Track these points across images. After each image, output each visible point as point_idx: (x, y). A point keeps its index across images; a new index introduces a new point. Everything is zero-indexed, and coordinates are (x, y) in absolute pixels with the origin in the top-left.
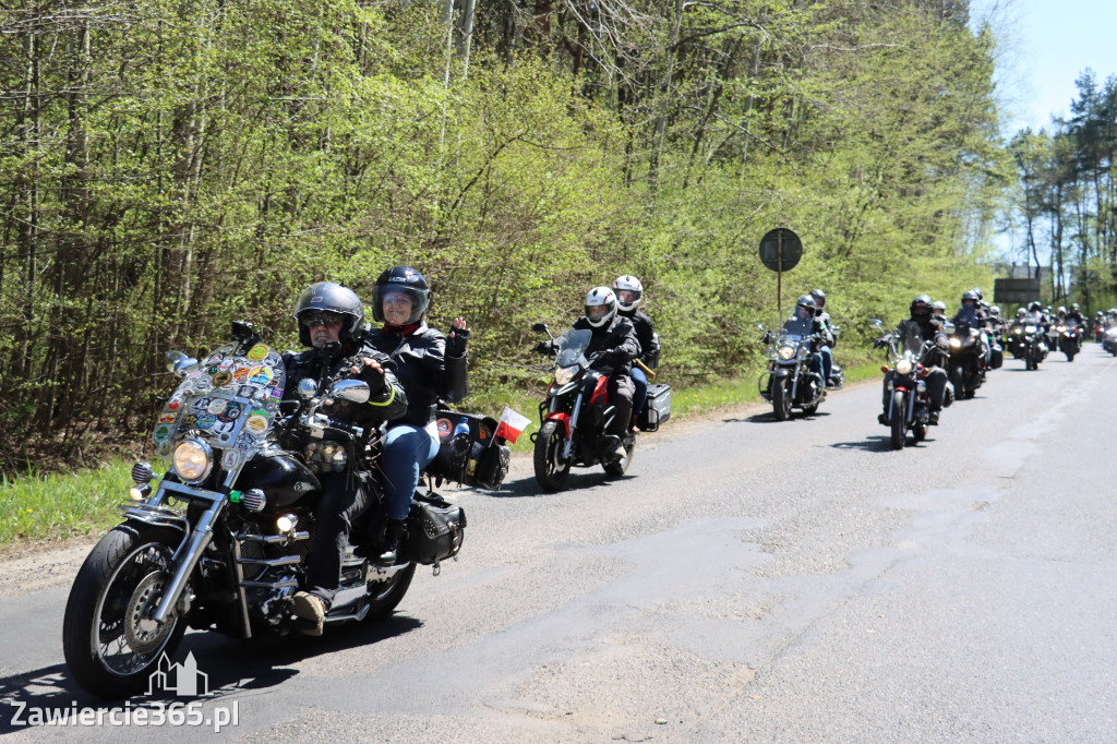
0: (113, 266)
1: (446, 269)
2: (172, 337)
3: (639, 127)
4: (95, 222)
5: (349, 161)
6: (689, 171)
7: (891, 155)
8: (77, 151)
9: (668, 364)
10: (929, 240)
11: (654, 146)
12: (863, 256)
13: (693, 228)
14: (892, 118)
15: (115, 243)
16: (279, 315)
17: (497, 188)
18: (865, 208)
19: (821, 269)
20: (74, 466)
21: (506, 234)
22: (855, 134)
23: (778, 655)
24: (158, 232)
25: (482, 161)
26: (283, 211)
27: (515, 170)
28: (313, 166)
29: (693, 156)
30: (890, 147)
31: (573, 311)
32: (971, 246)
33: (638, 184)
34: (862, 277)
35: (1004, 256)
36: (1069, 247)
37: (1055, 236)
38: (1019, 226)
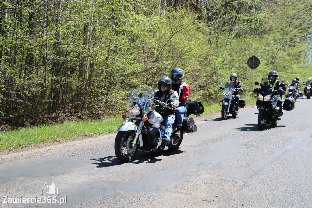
0: (67, 68)
1: (158, 69)
2: (83, 87)
3: (213, 27)
4: (63, 56)
5: (132, 39)
6: (227, 40)
7: (286, 35)
8: (57, 36)
9: (221, 95)
10: (297, 59)
11: (217, 33)
13: (228, 57)
14: (287, 24)
15: (68, 62)
16: (112, 81)
17: (173, 46)
18: (278, 50)
19: (265, 68)
20: (57, 122)
21: (175, 59)
22: (276, 29)
23: (251, 178)
24: (80, 59)
25: (169, 38)
26: (114, 52)
27: (178, 41)
28: (122, 40)
29: (228, 36)
30: (286, 33)
31: (194, 80)
32: (310, 61)
33: (213, 44)
34: (277, 70)
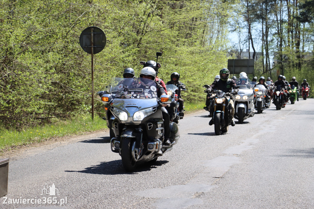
10: (188, 36)
12: (148, 45)
18: (149, 16)
32: (214, 40)
35: (235, 46)
36: (272, 40)
37: (264, 34)
38: (243, 28)
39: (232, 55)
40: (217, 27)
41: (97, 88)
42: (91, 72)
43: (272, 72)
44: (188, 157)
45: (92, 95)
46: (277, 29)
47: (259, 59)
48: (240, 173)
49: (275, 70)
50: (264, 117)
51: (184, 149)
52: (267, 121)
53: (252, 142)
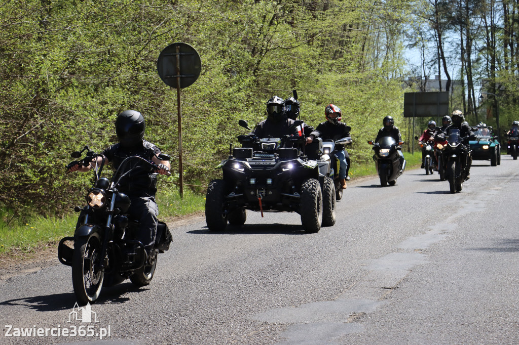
10: (337, 55)
12: (271, 72)
18: (271, 23)
19: (227, 87)
32: (381, 61)
35: (415, 70)
36: (478, 60)
37: (464, 50)
38: (429, 40)
39: (411, 86)
40: (385, 39)
41: (187, 144)
42: (177, 118)
43: (479, 111)
44: (339, 256)
45: (180, 156)
46: (486, 40)
47: (455, 92)
48: (426, 279)
49: (483, 110)
50: (466, 187)
51: (332, 243)
52: (471, 194)
53: (445, 229)
